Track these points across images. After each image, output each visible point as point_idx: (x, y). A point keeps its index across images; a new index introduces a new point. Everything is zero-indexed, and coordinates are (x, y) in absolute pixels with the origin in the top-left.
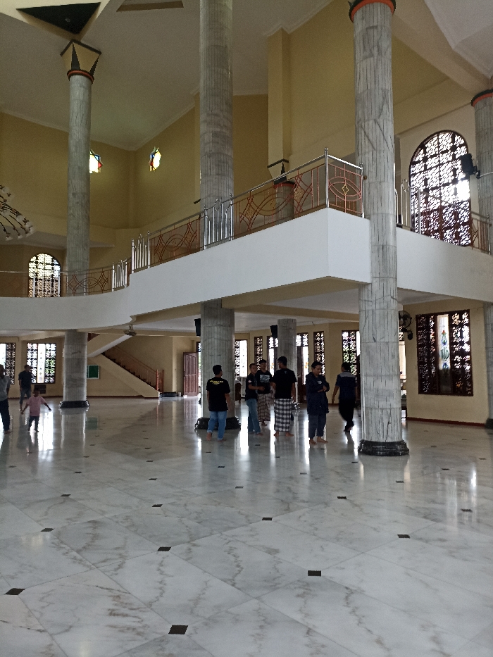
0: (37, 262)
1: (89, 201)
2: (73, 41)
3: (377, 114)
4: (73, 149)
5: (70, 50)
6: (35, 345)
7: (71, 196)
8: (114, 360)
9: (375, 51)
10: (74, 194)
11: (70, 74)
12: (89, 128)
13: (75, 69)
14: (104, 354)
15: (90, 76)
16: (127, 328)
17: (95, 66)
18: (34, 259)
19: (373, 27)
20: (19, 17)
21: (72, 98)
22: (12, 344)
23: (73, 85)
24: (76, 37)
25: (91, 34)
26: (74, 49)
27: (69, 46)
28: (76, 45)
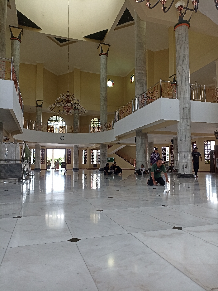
0: (93, 121)
1: (107, 99)
2: (101, 43)
3: (182, 64)
4: (101, 81)
5: (100, 47)
6: (93, 150)
7: (101, 97)
8: (119, 156)
9: (181, 42)
10: (102, 97)
11: (100, 55)
13: (102, 53)
14: (115, 153)
15: (106, 54)
16: (117, 142)
17: (108, 51)
18: (92, 120)
19: (180, 34)
20: (83, 39)
21: (101, 63)
22: (86, 150)
23: (101, 59)
24: (102, 41)
25: (106, 40)
26: (101, 46)
27: (99, 45)
28: (102, 45)
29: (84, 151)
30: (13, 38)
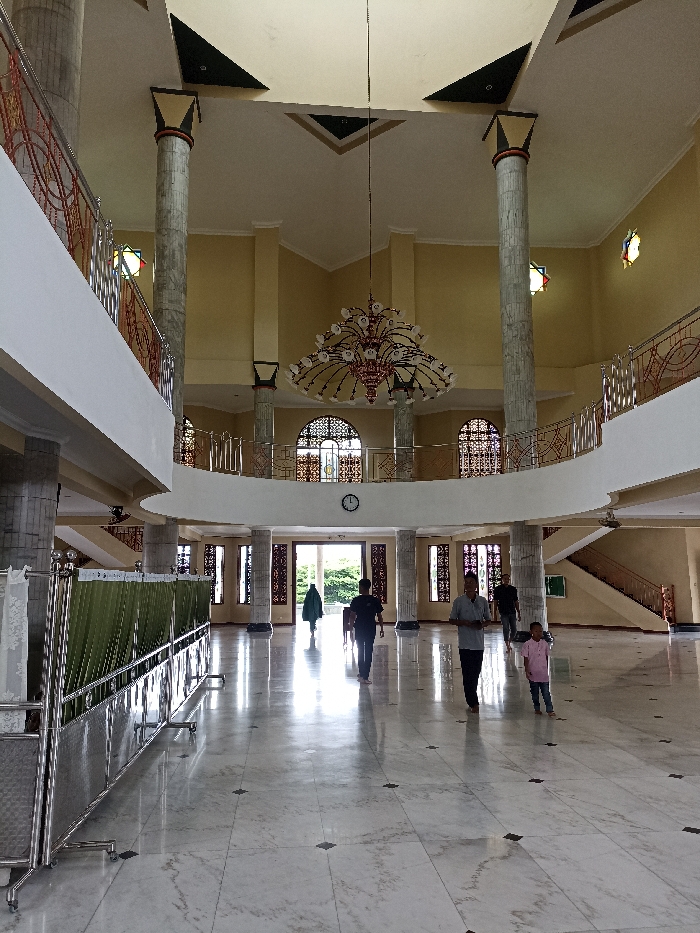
0: (468, 433)
1: (531, 331)
2: (498, 114)
4: (506, 262)
6: (473, 547)
7: (506, 329)
8: (586, 569)
10: (510, 325)
12: (526, 227)
13: (502, 150)
14: (569, 558)
15: (523, 153)
16: (604, 514)
17: (529, 137)
18: (465, 428)
20: (428, 108)
21: (501, 192)
22: (444, 546)
23: (500, 176)
24: (501, 107)
25: (521, 95)
26: (499, 125)
27: (492, 122)
28: (501, 118)
29: (434, 550)
30: (163, 132)
